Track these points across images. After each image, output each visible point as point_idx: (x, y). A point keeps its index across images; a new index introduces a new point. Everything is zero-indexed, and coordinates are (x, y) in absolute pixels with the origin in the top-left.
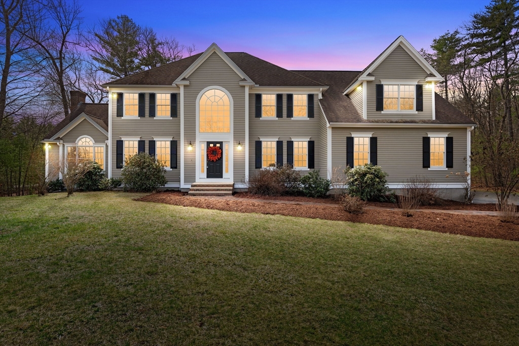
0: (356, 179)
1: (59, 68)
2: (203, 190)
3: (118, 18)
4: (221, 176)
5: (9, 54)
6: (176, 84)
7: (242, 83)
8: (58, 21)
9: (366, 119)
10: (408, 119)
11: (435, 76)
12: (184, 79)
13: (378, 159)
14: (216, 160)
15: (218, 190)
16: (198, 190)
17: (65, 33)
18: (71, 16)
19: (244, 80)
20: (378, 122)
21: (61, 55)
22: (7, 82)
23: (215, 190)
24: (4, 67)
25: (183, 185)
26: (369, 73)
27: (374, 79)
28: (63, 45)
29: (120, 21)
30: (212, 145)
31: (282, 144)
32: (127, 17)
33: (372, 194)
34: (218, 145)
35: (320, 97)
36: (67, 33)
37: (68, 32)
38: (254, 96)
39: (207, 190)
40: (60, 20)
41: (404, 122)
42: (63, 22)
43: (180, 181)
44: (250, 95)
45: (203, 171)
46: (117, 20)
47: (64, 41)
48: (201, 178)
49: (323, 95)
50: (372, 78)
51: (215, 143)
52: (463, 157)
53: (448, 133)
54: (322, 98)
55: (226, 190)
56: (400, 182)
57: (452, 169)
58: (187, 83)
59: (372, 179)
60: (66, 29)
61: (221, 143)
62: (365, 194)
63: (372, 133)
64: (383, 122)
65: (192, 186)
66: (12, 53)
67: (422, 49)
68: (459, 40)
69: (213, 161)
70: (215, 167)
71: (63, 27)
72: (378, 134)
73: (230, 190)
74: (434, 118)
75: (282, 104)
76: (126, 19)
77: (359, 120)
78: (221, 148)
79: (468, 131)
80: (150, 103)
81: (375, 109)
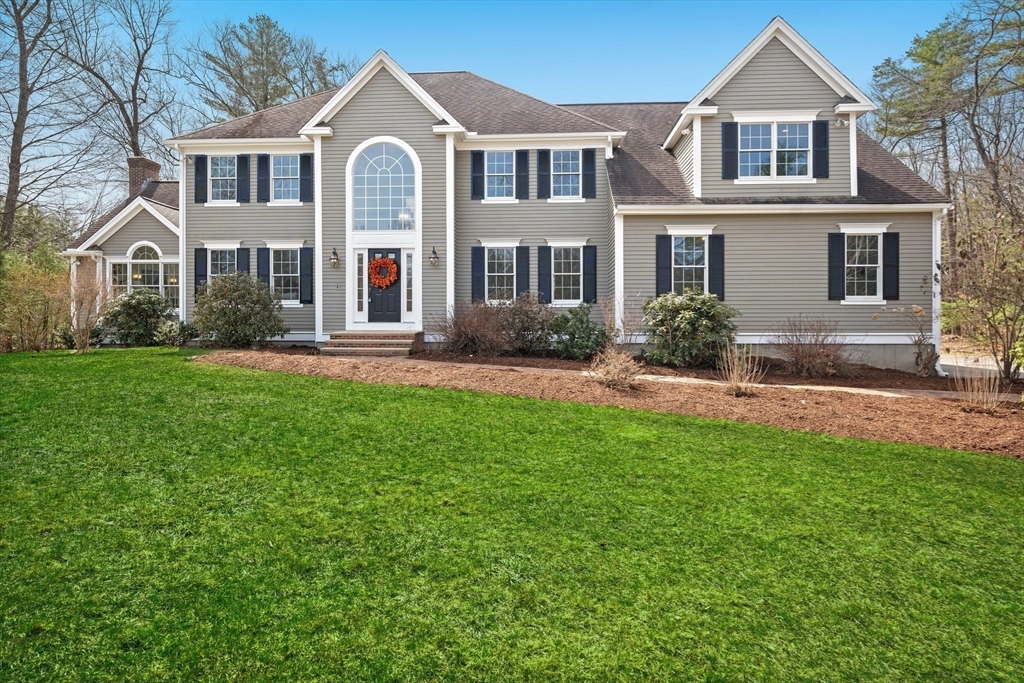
0: (661, 321)
1: (131, 119)
2: (352, 345)
3: (251, 21)
4: (397, 319)
5: (25, 92)
6: (306, 135)
7: (438, 129)
8: (129, 30)
9: (699, 196)
10: (794, 195)
11: (855, 101)
12: (321, 124)
13: (726, 282)
14: (387, 286)
15: (381, 345)
16: (343, 345)
17: (142, 52)
18: (154, 20)
19: (444, 122)
20: (725, 203)
21: (134, 94)
22: (23, 145)
23: (376, 345)
24: (15, 116)
25: (320, 336)
26: (706, 99)
27: (715, 111)
28: (138, 74)
29: (254, 28)
30: (378, 256)
31: (528, 254)
32: (268, 19)
33: (694, 352)
34: (392, 256)
35: (609, 154)
36: (146, 52)
37: (148, 49)
38: (470, 156)
39: (360, 345)
40: (131, 27)
41: (784, 202)
42: (138, 31)
43: (314, 329)
44: (458, 154)
45: (360, 308)
46: (247, 24)
47: (140, 68)
48: (357, 321)
49: (615, 149)
50: (712, 110)
51: (385, 252)
52: (922, 277)
53: (888, 224)
54: (612, 157)
55: (398, 345)
56: (769, 330)
57: (897, 302)
58: (327, 131)
59: (692, 323)
60: (145, 45)
61: (397, 251)
62: (679, 353)
63: (713, 226)
64: (736, 201)
65: (332, 337)
66: (30, 91)
67: (888, 60)
68: (971, 38)
69: (380, 287)
70: (384, 300)
71: (138, 40)
72: (726, 229)
73: (406, 345)
74: (854, 192)
75: (527, 171)
76: (266, 24)
77: (684, 198)
78: (397, 262)
79: (934, 219)
80: (259, 175)
81: (721, 175)
